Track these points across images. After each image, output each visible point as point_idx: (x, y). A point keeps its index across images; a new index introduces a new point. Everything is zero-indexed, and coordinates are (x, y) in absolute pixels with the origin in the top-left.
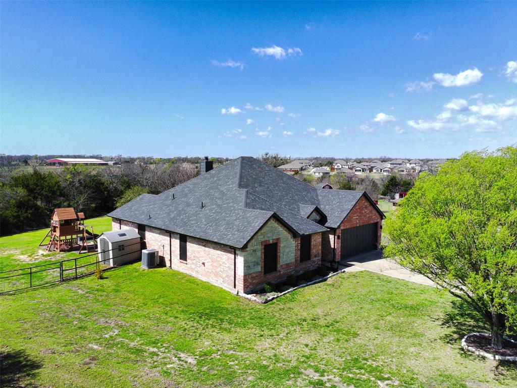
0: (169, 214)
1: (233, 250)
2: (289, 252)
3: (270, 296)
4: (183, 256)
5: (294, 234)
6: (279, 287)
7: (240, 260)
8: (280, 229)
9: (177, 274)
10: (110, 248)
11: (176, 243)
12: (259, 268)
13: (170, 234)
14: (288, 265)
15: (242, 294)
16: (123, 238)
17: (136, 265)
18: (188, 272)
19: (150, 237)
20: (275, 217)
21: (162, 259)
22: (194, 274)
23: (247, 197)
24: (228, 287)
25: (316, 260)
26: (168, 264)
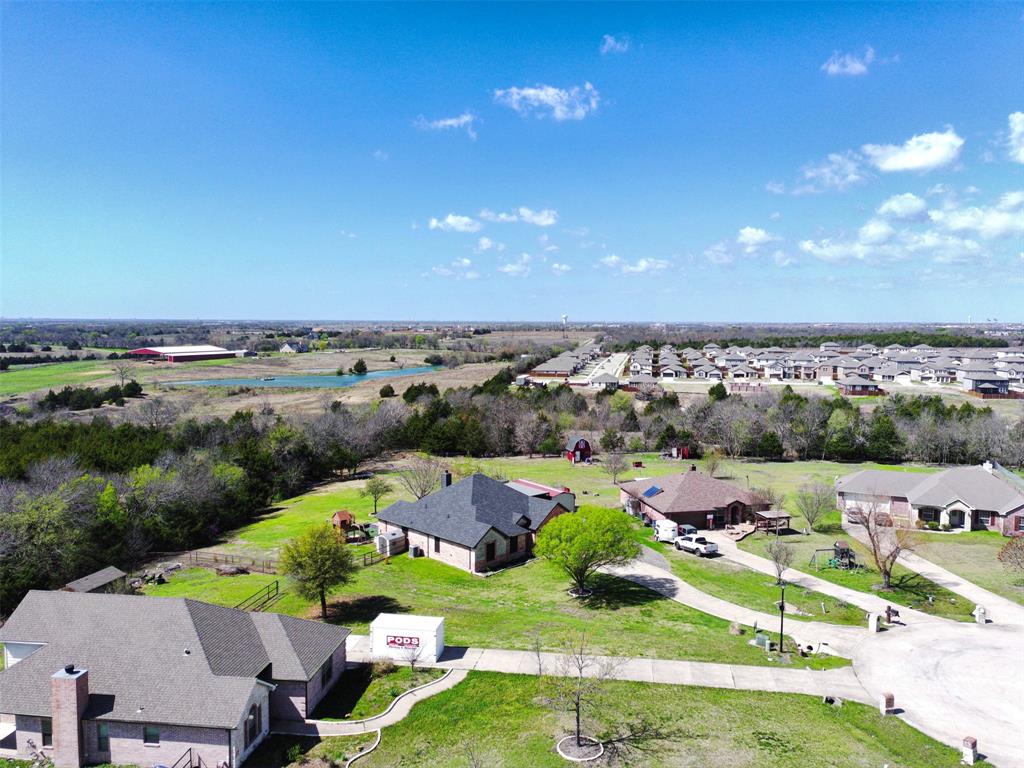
0: (425, 521)
1: (469, 549)
2: (502, 547)
3: (489, 573)
4: (437, 549)
5: (506, 537)
6: (494, 569)
7: (473, 554)
8: (497, 534)
9: (433, 561)
10: (388, 544)
11: (432, 542)
12: (483, 558)
13: (428, 535)
14: (502, 556)
15: (474, 573)
16: (394, 537)
17: (404, 555)
18: (441, 560)
19: (411, 535)
20: (493, 528)
21: (422, 551)
22: (445, 561)
23: (477, 513)
24: (465, 569)
25: (521, 552)
26: (426, 554)
